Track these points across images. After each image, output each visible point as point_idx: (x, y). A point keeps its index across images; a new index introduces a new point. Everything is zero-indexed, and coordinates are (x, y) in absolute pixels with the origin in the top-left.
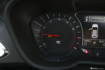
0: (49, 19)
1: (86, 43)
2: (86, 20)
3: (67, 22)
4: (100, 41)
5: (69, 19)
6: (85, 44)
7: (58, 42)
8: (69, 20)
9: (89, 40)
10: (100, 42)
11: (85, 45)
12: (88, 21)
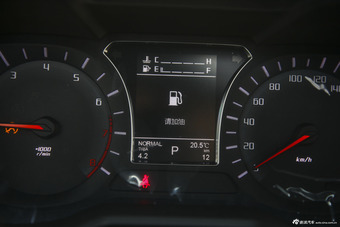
0: (8, 64)
1: (144, 150)
2: (145, 70)
3: (76, 77)
4: (194, 141)
5: (83, 67)
6: (143, 156)
7: (44, 151)
8: (81, 70)
9: (156, 140)
10: (194, 145)
11: (143, 160)
12: (152, 71)
